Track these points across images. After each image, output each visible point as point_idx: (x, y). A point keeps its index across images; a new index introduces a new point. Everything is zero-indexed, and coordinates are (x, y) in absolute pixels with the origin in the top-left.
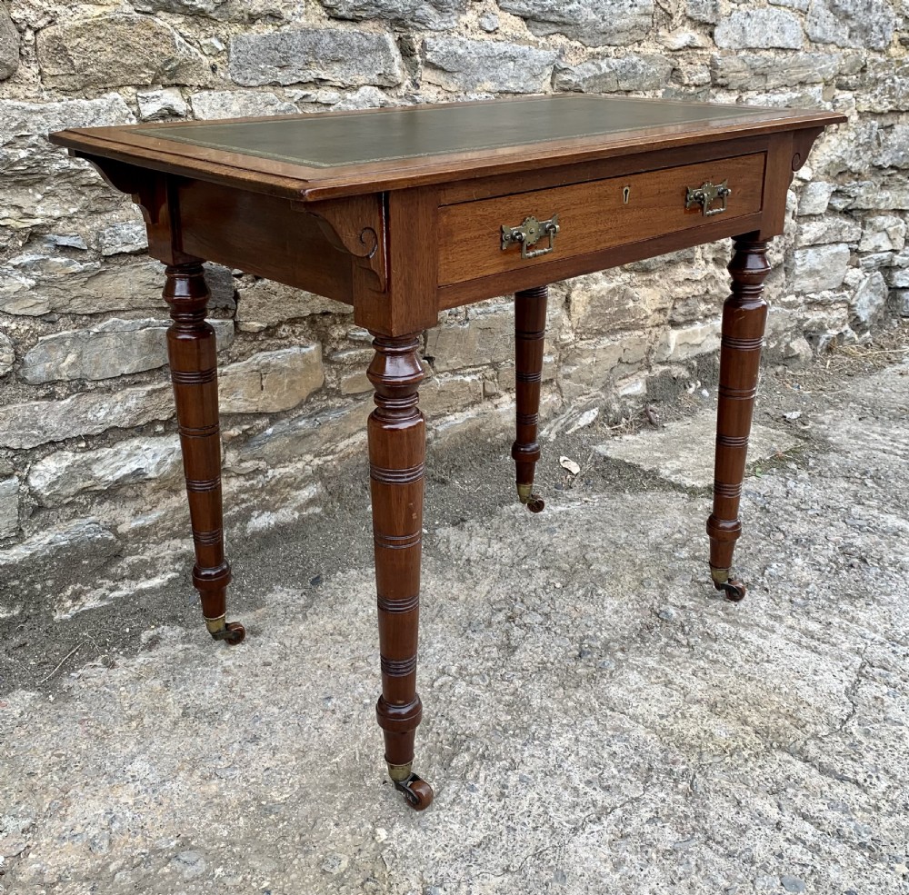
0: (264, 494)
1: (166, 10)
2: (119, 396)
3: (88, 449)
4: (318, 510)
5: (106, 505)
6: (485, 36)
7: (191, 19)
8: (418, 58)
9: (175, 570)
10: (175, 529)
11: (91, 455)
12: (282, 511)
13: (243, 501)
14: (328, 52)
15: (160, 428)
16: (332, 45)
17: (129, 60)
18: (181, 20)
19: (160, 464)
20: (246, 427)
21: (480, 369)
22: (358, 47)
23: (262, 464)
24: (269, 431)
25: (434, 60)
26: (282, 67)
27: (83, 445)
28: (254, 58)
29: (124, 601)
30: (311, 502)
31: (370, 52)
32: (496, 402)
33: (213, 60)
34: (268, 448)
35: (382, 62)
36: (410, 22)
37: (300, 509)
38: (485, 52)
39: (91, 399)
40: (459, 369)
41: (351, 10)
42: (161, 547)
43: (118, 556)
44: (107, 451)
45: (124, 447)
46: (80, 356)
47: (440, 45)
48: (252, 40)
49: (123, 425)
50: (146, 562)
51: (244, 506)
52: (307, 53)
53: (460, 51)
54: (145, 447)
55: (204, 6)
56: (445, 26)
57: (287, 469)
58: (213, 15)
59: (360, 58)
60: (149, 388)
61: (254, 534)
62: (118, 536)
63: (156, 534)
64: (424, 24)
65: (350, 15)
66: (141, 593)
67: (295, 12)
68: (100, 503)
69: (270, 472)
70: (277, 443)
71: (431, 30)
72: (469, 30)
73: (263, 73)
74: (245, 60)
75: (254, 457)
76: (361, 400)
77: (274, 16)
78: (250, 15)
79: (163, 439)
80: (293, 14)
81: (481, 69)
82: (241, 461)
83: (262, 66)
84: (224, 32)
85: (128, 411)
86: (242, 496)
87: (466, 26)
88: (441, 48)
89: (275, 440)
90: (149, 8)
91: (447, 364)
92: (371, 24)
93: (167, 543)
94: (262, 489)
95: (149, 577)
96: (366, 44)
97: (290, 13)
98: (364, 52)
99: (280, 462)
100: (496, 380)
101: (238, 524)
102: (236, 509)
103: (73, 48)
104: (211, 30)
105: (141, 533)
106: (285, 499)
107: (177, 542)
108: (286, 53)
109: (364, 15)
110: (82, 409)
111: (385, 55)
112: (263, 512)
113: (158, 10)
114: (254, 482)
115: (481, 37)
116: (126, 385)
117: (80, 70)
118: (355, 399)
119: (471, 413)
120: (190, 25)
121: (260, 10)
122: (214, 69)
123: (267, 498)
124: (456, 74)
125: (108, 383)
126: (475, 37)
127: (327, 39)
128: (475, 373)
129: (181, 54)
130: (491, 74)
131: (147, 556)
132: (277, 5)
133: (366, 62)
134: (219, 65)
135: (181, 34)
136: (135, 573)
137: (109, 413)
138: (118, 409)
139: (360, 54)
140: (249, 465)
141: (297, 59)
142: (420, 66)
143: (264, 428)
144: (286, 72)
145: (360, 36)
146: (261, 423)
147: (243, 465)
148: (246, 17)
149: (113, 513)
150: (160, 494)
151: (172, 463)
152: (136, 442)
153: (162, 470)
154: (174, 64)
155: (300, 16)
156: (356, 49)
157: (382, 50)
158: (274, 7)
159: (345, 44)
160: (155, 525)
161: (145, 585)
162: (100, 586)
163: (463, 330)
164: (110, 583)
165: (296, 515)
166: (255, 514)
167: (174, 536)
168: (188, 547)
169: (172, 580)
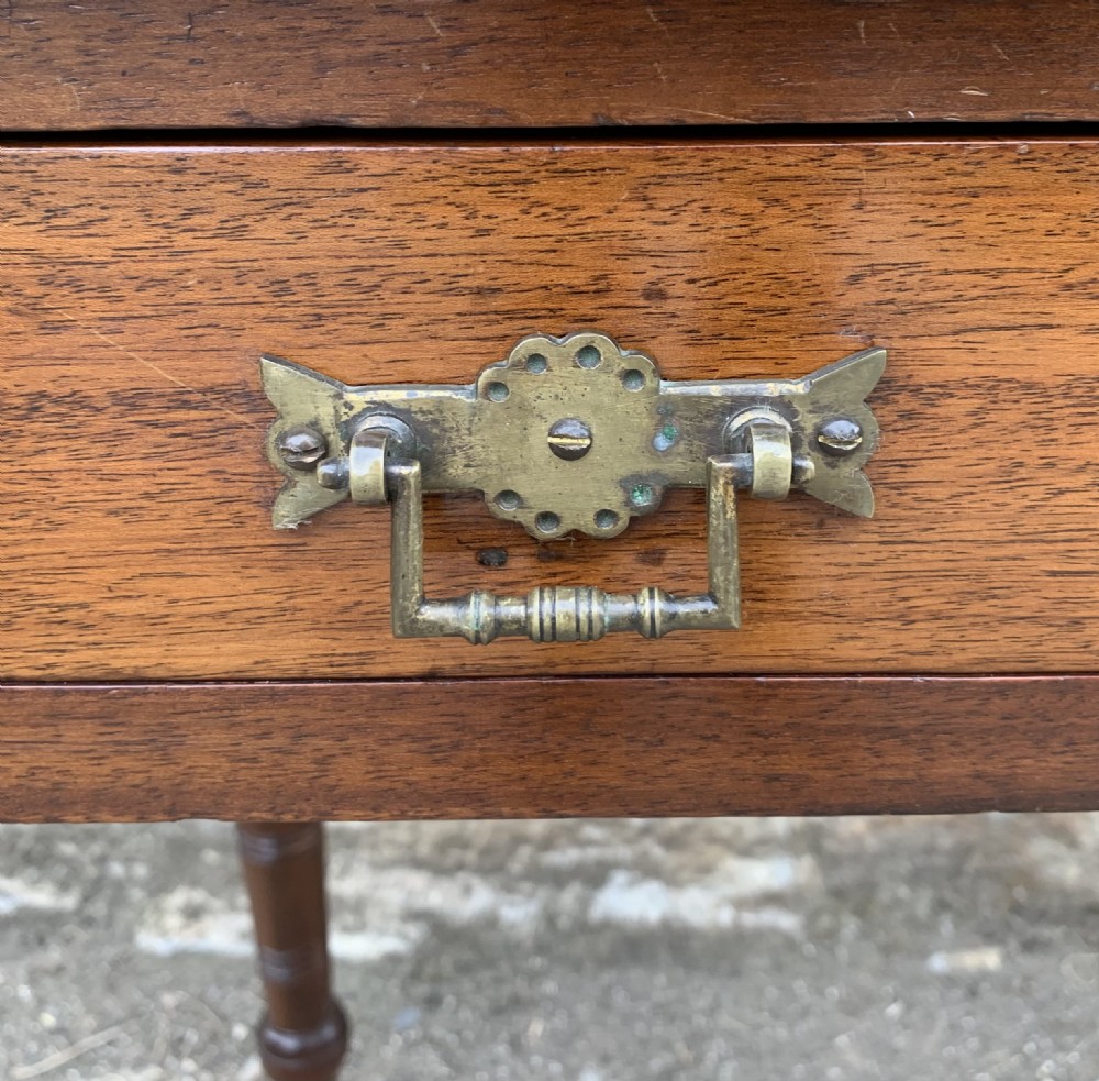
4: (787, 922)
9: (404, 938)
30: (772, 899)
37: (741, 904)
61: (607, 925)
101: (577, 888)
106: (705, 870)
107: (417, 880)
165: (726, 917)
166: (620, 878)
167: (417, 864)
168: (440, 896)
169: (392, 959)
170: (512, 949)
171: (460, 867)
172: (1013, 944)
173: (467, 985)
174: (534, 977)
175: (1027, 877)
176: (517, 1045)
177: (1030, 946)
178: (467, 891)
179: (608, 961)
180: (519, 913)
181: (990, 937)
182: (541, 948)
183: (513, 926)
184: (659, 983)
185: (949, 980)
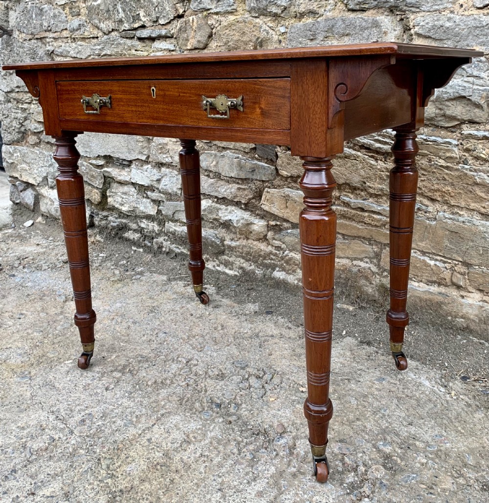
0: (283, 262)
1: (264, 15)
2: (230, 186)
3: (217, 202)
5: (224, 230)
6: (475, 12)
7: (274, 18)
8: (412, 31)
9: (238, 272)
10: (244, 255)
11: (218, 206)
12: (291, 276)
13: (272, 259)
14: (340, 30)
15: (243, 206)
16: (343, 26)
17: (245, 39)
18: (270, 19)
19: (238, 221)
20: (278, 223)
21: (450, 261)
22: (359, 26)
23: (283, 246)
24: (289, 231)
25: (420, 32)
26: (312, 40)
27: (216, 200)
28: (297, 35)
29: (219, 272)
31: (367, 28)
32: (463, 293)
33: (280, 38)
34: (287, 239)
35: (375, 34)
36: (405, 8)
38: (472, 23)
39: (222, 183)
40: (429, 253)
41: (357, 4)
42: (237, 259)
43: (222, 253)
44: (223, 207)
45: (230, 208)
46: (217, 163)
47: (427, 21)
48: (298, 26)
49: (229, 198)
50: (229, 262)
51: (272, 261)
52: (326, 31)
53: (448, 24)
54: (235, 211)
55: (276, 11)
56: (437, 7)
57: (296, 256)
58: (282, 15)
59: (361, 33)
60: (239, 186)
61: (274, 278)
62: (223, 245)
63: (236, 252)
64: (418, 8)
65: (358, 7)
66: (224, 273)
67: (327, 10)
68: (223, 228)
69: (287, 252)
70: (292, 239)
71: (424, 11)
72: (463, 9)
73: (300, 43)
74: (293, 37)
75: (280, 240)
76: (347, 239)
77: (312, 13)
78: (300, 13)
79: (243, 211)
80: (325, 11)
81: (471, 37)
82: (274, 239)
83: (300, 40)
84: (287, 24)
85: (231, 193)
86: (272, 256)
87: (462, 6)
88: (427, 23)
89: (290, 237)
90: (257, 15)
91: (417, 245)
92: (371, 11)
93: (239, 259)
94: (282, 258)
95: (230, 269)
96: (364, 24)
97: (323, 10)
98: (363, 29)
99: (294, 250)
100: (466, 277)
101: (270, 269)
102: (269, 261)
103: (224, 35)
104: (282, 22)
105: (231, 248)
107: (242, 261)
108: (315, 32)
109: (367, 6)
110: (217, 185)
111: (378, 30)
112: (282, 271)
113: (260, 15)
114: (278, 252)
115: (471, 13)
116: (234, 182)
117: (226, 44)
118: (344, 238)
119: (434, 289)
120: (274, 21)
121: (303, 10)
122: (280, 42)
123: (284, 264)
124: (445, 41)
125: (228, 178)
126: (466, 13)
127: (340, 23)
128: (445, 262)
129: (263, 35)
130: (481, 40)
131: (231, 259)
132: (314, 6)
133: (364, 35)
134: (282, 40)
135: (268, 26)
136: (227, 264)
137: (225, 191)
138: (228, 191)
139: (361, 30)
140: (277, 243)
141: (320, 35)
142: (414, 37)
143: (287, 229)
144: (314, 42)
145: (361, 20)
146: (286, 225)
147: (274, 241)
148: (298, 14)
149: (225, 235)
150: (242, 236)
151: (242, 224)
152: (233, 208)
153: (239, 224)
154: (260, 40)
155: (330, 11)
156: (358, 27)
157: (376, 27)
158: (311, 8)
159: (351, 25)
160: (235, 247)
161: (227, 271)
162: (214, 261)
163: (430, 225)
164: (217, 262)
165: (296, 282)
166: (277, 269)
167: (243, 258)
168: (245, 265)
169: (236, 276)
170: (256, 279)
171: (250, 260)
172: (357, 306)
173: (246, 283)
174: (258, 286)
175: (360, 288)
176: (248, 295)
177: (361, 308)
178: (251, 265)
179: (272, 286)
180: (259, 272)
181: (352, 304)
182: (261, 281)
183: (257, 275)
184: (279, 292)
185: (340, 309)
